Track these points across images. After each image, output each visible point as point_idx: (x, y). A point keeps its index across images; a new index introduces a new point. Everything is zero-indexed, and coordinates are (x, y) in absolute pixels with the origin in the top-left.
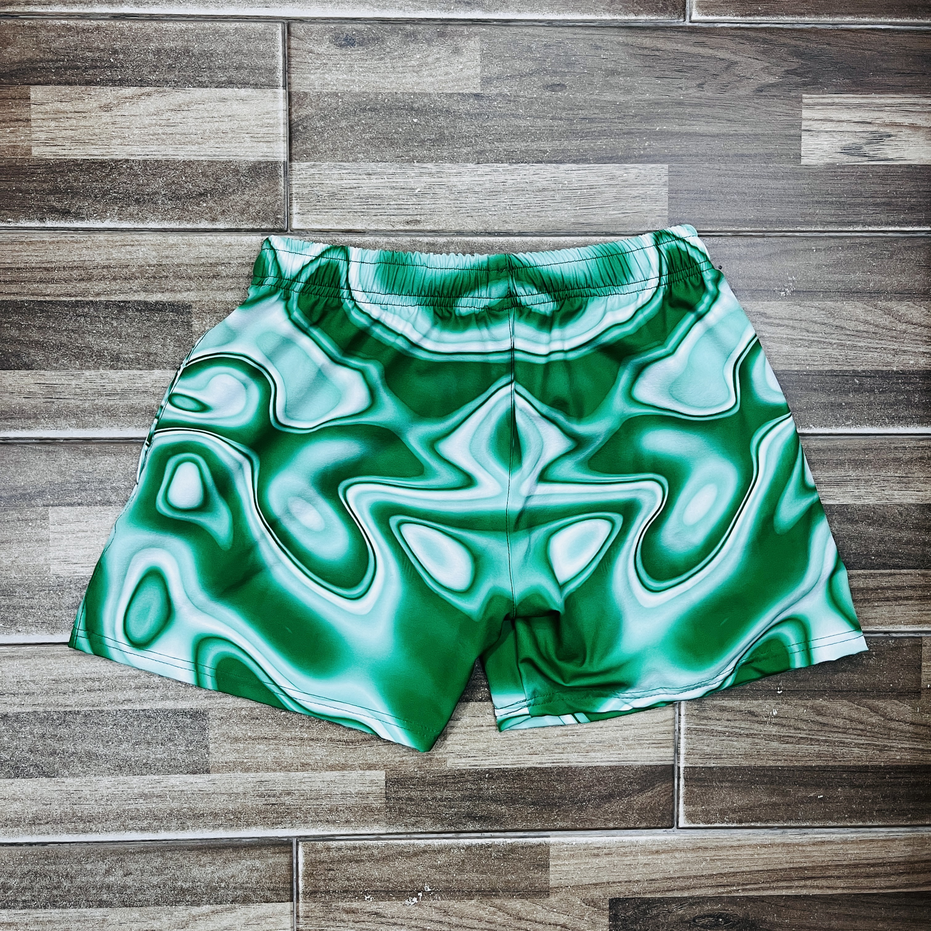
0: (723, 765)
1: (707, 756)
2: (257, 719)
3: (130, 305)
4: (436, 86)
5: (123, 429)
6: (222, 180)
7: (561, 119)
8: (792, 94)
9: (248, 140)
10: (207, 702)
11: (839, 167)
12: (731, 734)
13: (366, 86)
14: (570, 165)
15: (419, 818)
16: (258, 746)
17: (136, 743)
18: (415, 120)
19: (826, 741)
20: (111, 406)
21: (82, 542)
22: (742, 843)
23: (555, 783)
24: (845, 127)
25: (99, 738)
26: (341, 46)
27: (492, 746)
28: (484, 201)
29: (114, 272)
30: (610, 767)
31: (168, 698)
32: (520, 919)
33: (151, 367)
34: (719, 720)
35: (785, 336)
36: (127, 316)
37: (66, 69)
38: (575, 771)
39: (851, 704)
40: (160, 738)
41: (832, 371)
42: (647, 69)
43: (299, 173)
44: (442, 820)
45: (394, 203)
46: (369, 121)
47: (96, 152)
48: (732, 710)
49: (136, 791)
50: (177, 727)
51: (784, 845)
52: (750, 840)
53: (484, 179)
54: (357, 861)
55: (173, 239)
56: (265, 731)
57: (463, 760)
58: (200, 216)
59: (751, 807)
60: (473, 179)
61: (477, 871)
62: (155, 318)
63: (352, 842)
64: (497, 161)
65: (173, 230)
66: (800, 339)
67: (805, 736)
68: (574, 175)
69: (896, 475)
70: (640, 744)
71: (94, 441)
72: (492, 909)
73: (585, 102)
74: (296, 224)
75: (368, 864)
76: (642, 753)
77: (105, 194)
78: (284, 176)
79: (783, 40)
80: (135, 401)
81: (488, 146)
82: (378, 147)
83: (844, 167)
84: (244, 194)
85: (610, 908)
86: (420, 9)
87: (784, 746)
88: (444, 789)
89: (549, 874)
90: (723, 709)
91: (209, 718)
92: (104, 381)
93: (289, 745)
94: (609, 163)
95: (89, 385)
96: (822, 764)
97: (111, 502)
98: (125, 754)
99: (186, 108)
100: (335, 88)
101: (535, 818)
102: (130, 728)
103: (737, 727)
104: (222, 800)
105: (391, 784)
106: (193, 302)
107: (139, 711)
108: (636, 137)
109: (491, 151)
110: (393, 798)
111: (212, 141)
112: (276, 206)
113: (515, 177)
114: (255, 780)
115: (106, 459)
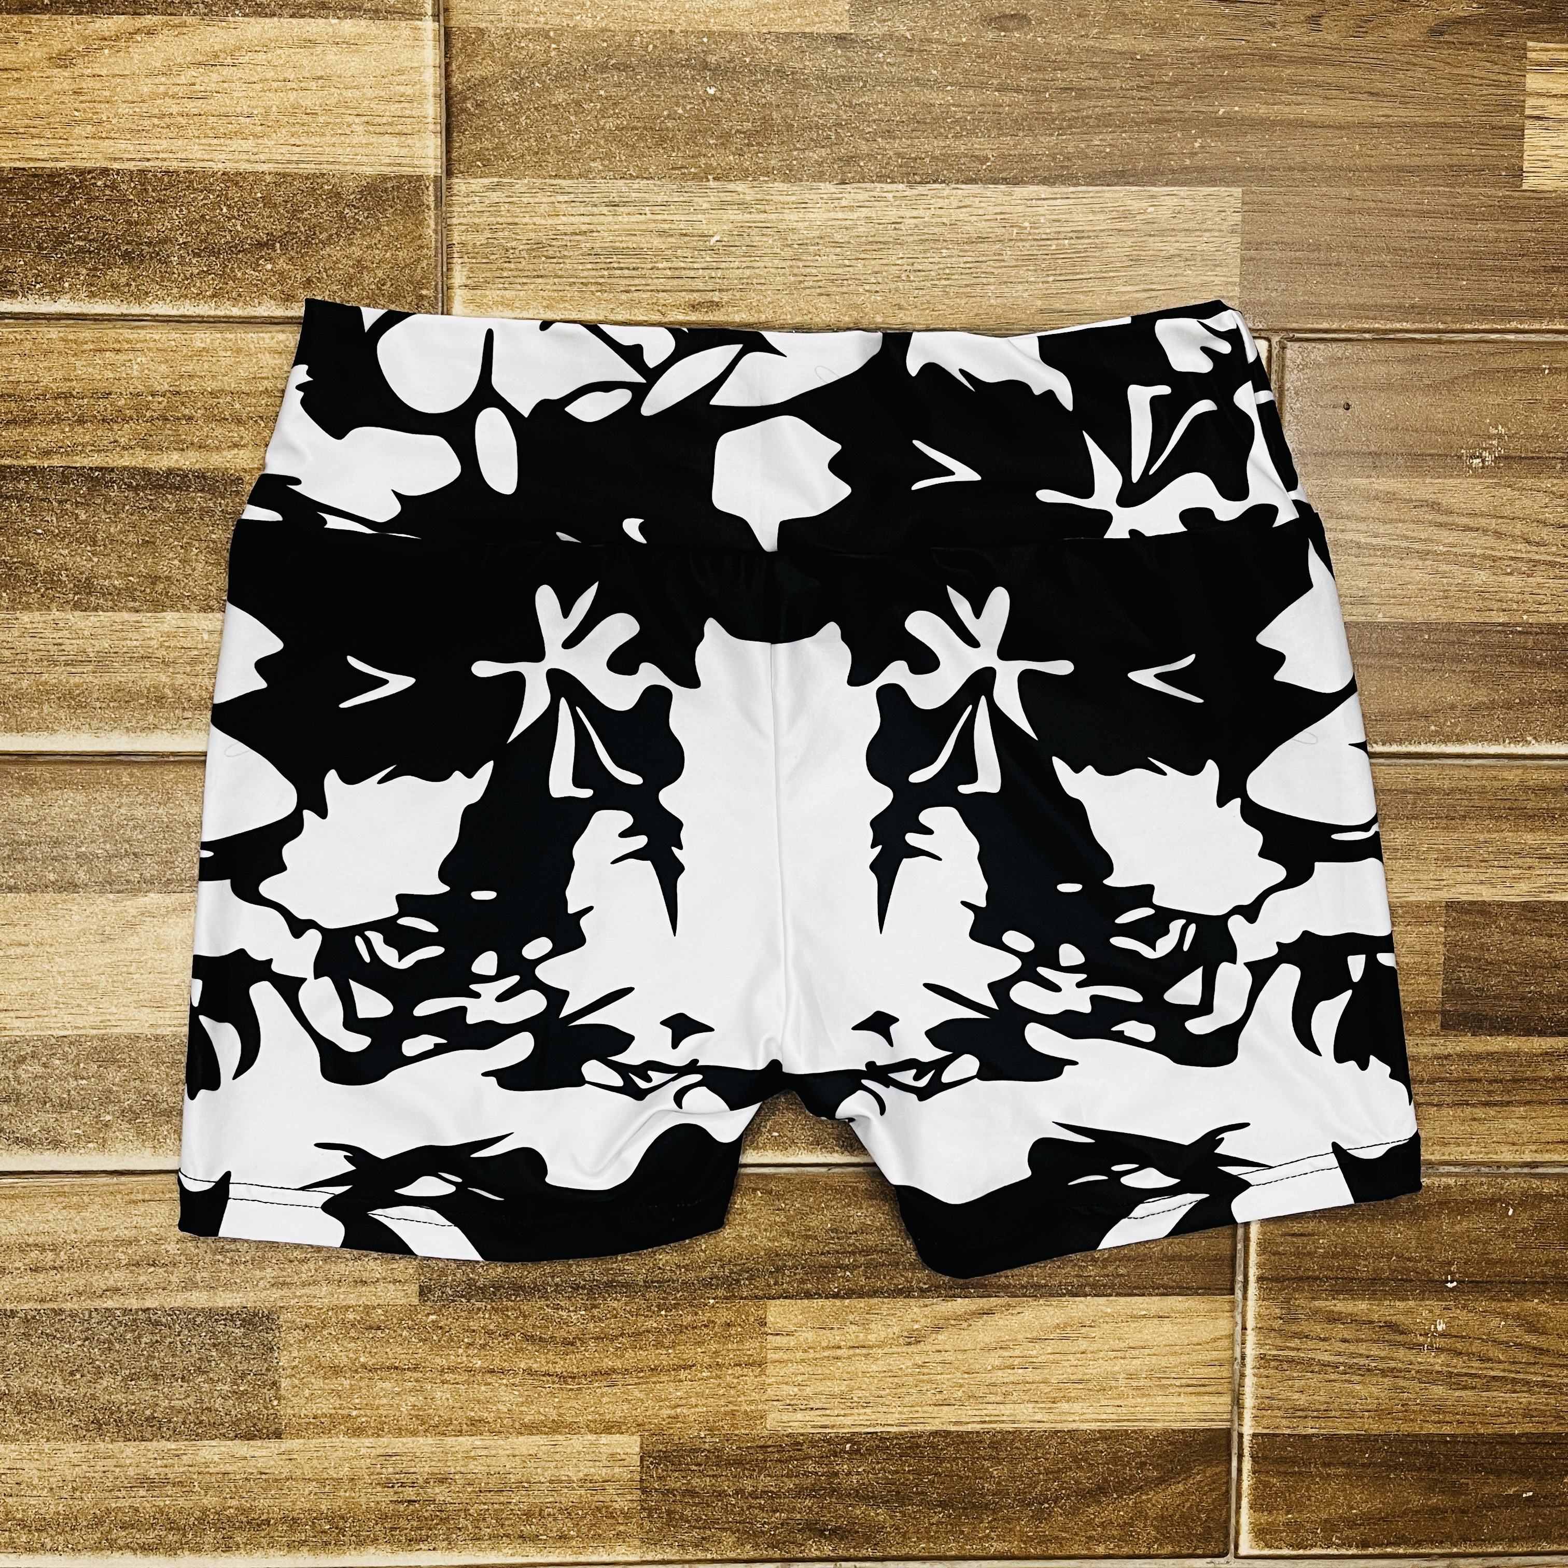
0: (1333, 1431)
1: (1300, 1413)
2: (379, 1328)
3: (113, 475)
4: (756, 18)
5: (102, 733)
6: (305, 215)
7: (1018, 90)
9: (360, 129)
10: (276, 1294)
12: (1351, 1369)
14: (1035, 188)
15: (708, 1532)
16: (380, 1384)
17: (131, 1377)
18: (711, 91)
19: (1544, 1384)
20: (77, 686)
21: (18, 966)
23: (987, 1464)
25: (52, 1366)
27: (859, 1388)
28: (853, 263)
29: (80, 406)
30: (1099, 1431)
31: (196, 1286)
33: (157, 606)
34: (1324, 1340)
35: (1478, 552)
36: (107, 500)
38: (1029, 1440)
40: (180, 1365)
43: (465, 200)
44: (756, 1535)
45: (665, 264)
46: (613, 91)
47: (40, 154)
48: (1355, 1320)
49: (131, 1472)
50: (214, 1345)
53: (856, 216)
55: (202, 338)
56: (396, 1353)
57: (800, 1416)
58: (259, 290)
59: (1388, 1515)
60: (832, 215)
62: (166, 505)
64: (882, 178)
65: (202, 320)
66: (1512, 558)
67: (1502, 1374)
68: (1043, 208)
70: (1162, 1387)
71: (40, 759)
73: (1070, 53)
76: (1165, 1404)
77: (60, 240)
78: (436, 208)
80: (123, 676)
81: (864, 147)
82: (634, 147)
84: (351, 245)
87: (1457, 1393)
88: (760, 1473)
90: (1333, 1318)
91: (279, 1327)
92: (60, 634)
93: (443, 1382)
94: (1116, 185)
95: (30, 643)
96: (1533, 1430)
97: (76, 886)
98: (107, 1397)
99: (229, 60)
100: (542, 19)
101: (946, 1533)
102: (117, 1346)
103: (1361, 1355)
104: (307, 1493)
105: (652, 1463)
106: (245, 471)
107: (137, 1312)
108: (1176, 129)
109: (871, 156)
110: (656, 1490)
111: (284, 131)
112: (419, 270)
113: (921, 212)
114: (374, 1452)
115: (65, 796)
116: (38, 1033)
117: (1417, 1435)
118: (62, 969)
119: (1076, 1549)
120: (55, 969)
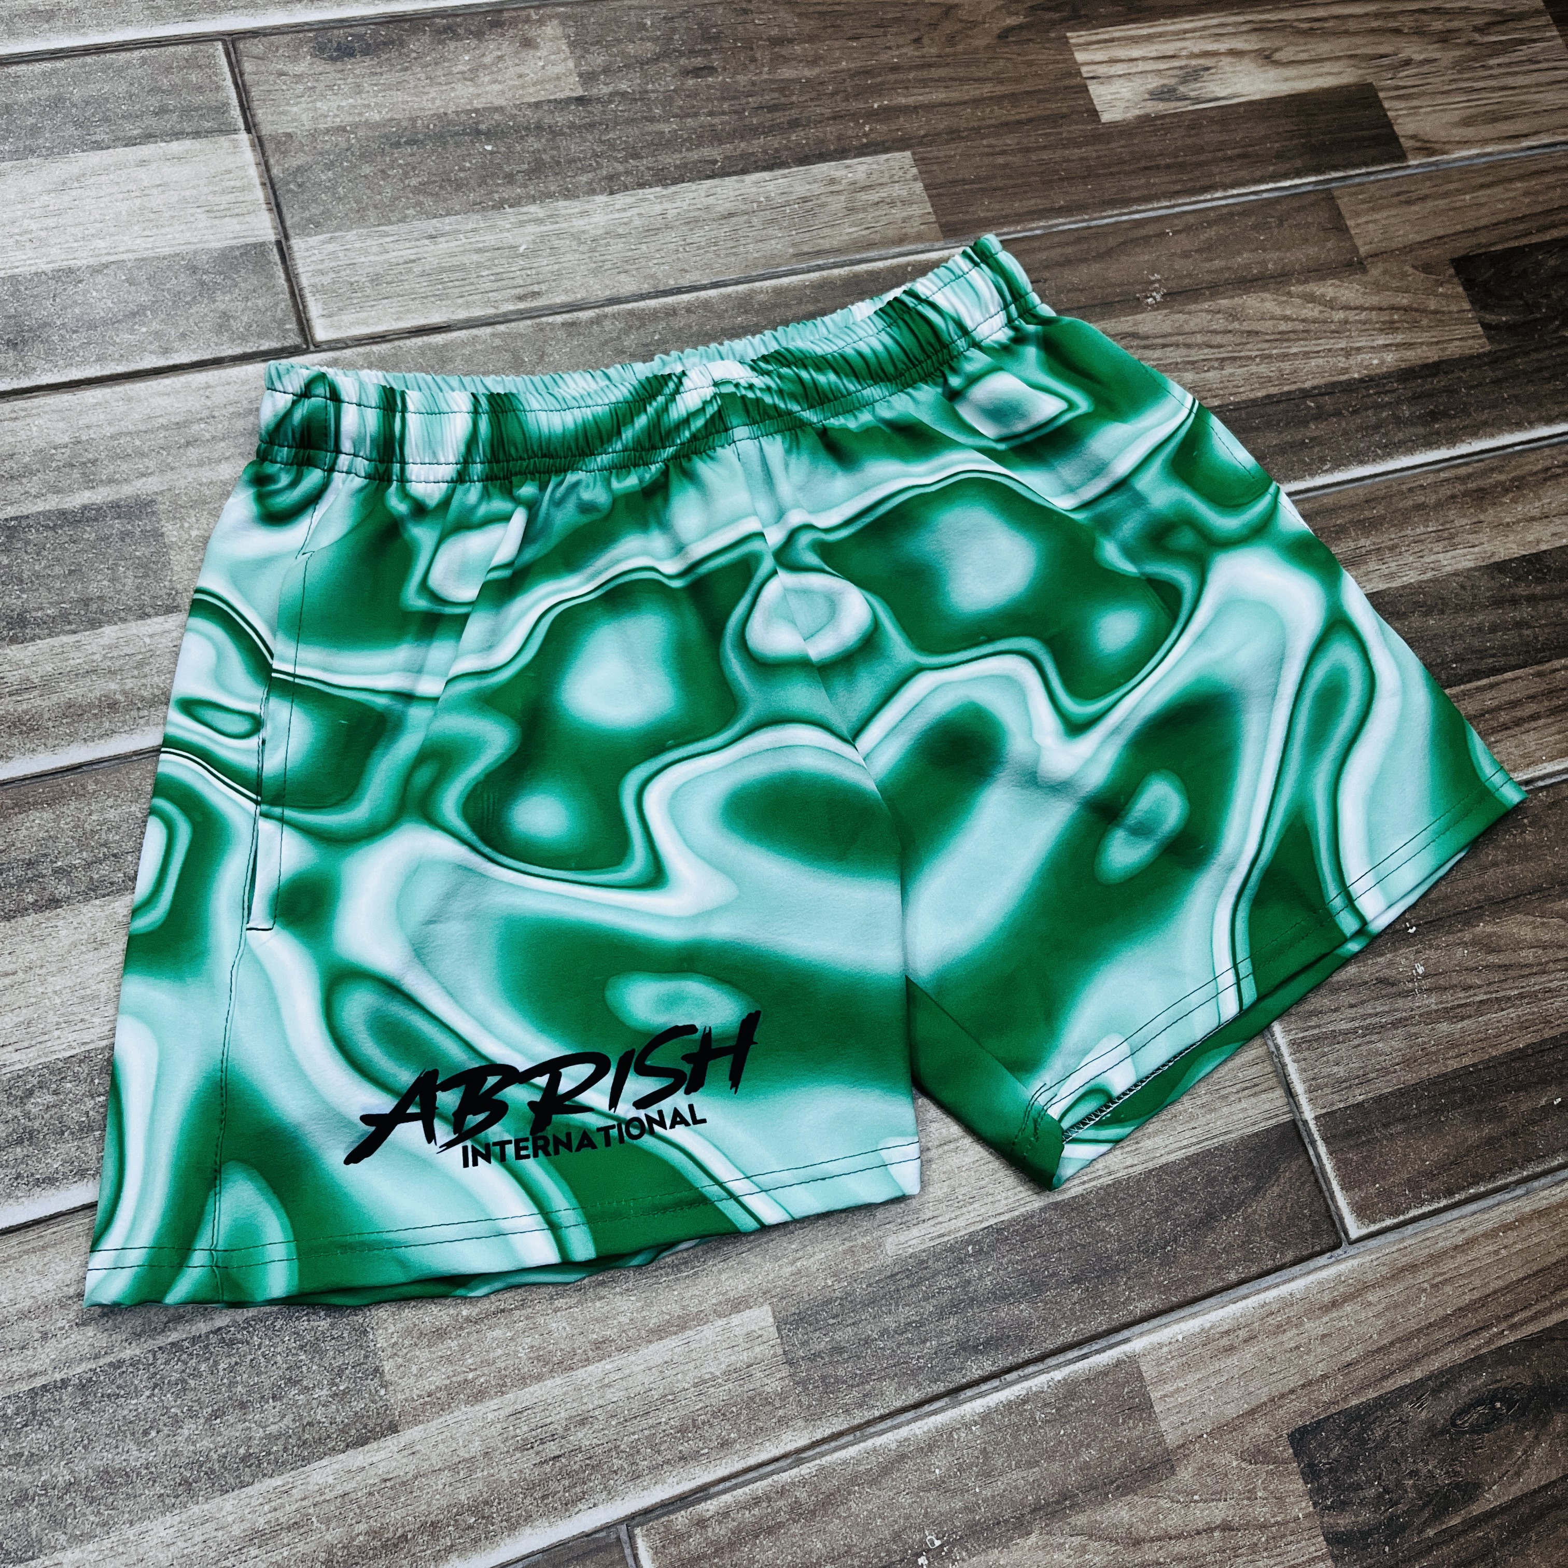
0: (1378, 1093)
1: (1344, 1085)
3: (30, 521)
4: (509, 95)
5: (59, 750)
6: (168, 286)
7: (724, 113)
8: (1053, 35)
9: (202, 216)
11: (1157, 118)
12: (1369, 1030)
13: (391, 110)
15: (868, 1387)
16: (490, 1334)
17: (215, 1415)
18: (489, 148)
19: (1521, 996)
20: (26, 712)
22: (1470, 1233)
23: (1102, 1224)
24: (1142, 66)
26: (333, 59)
30: (1187, 1158)
32: (1137, 1542)
33: (94, 624)
34: (1335, 1010)
36: (27, 542)
38: (1129, 1188)
39: (1531, 918)
40: (267, 1384)
41: (1268, 396)
42: (829, 30)
43: (307, 254)
44: (914, 1373)
45: (487, 272)
46: (410, 159)
48: (1350, 985)
49: (236, 1530)
51: (1539, 1214)
52: (1480, 1223)
54: (770, 1531)
55: (93, 396)
57: (917, 1231)
58: (140, 349)
59: (1456, 1157)
60: (611, 216)
61: (1018, 1466)
62: (86, 536)
63: (746, 1489)
64: (641, 186)
66: (1204, 360)
67: (1485, 997)
68: (771, 186)
69: (1429, 529)
70: (1224, 1097)
72: (1076, 1540)
73: (753, 85)
74: (321, 333)
75: (795, 1529)
76: (1231, 1114)
78: (282, 263)
80: (73, 692)
81: (620, 168)
82: (437, 194)
83: (1164, 117)
84: (214, 301)
85: (1296, 1454)
87: (1460, 1026)
88: (897, 1305)
89: (1155, 1421)
94: (819, 162)
96: (1533, 1040)
97: (58, 901)
98: (192, 1448)
99: (76, 185)
100: (338, 120)
101: (1090, 1308)
102: (192, 1383)
103: (1371, 1015)
104: (441, 1487)
105: (790, 1330)
106: (156, 493)
107: (207, 1336)
108: (849, 121)
109: (628, 173)
110: (803, 1358)
111: (136, 228)
112: (279, 311)
113: (678, 204)
114: (503, 1413)
115: (31, 818)
116: (42, 1061)
117: (1444, 1075)
118: (58, 988)
119: (1212, 1283)
120: (49, 990)
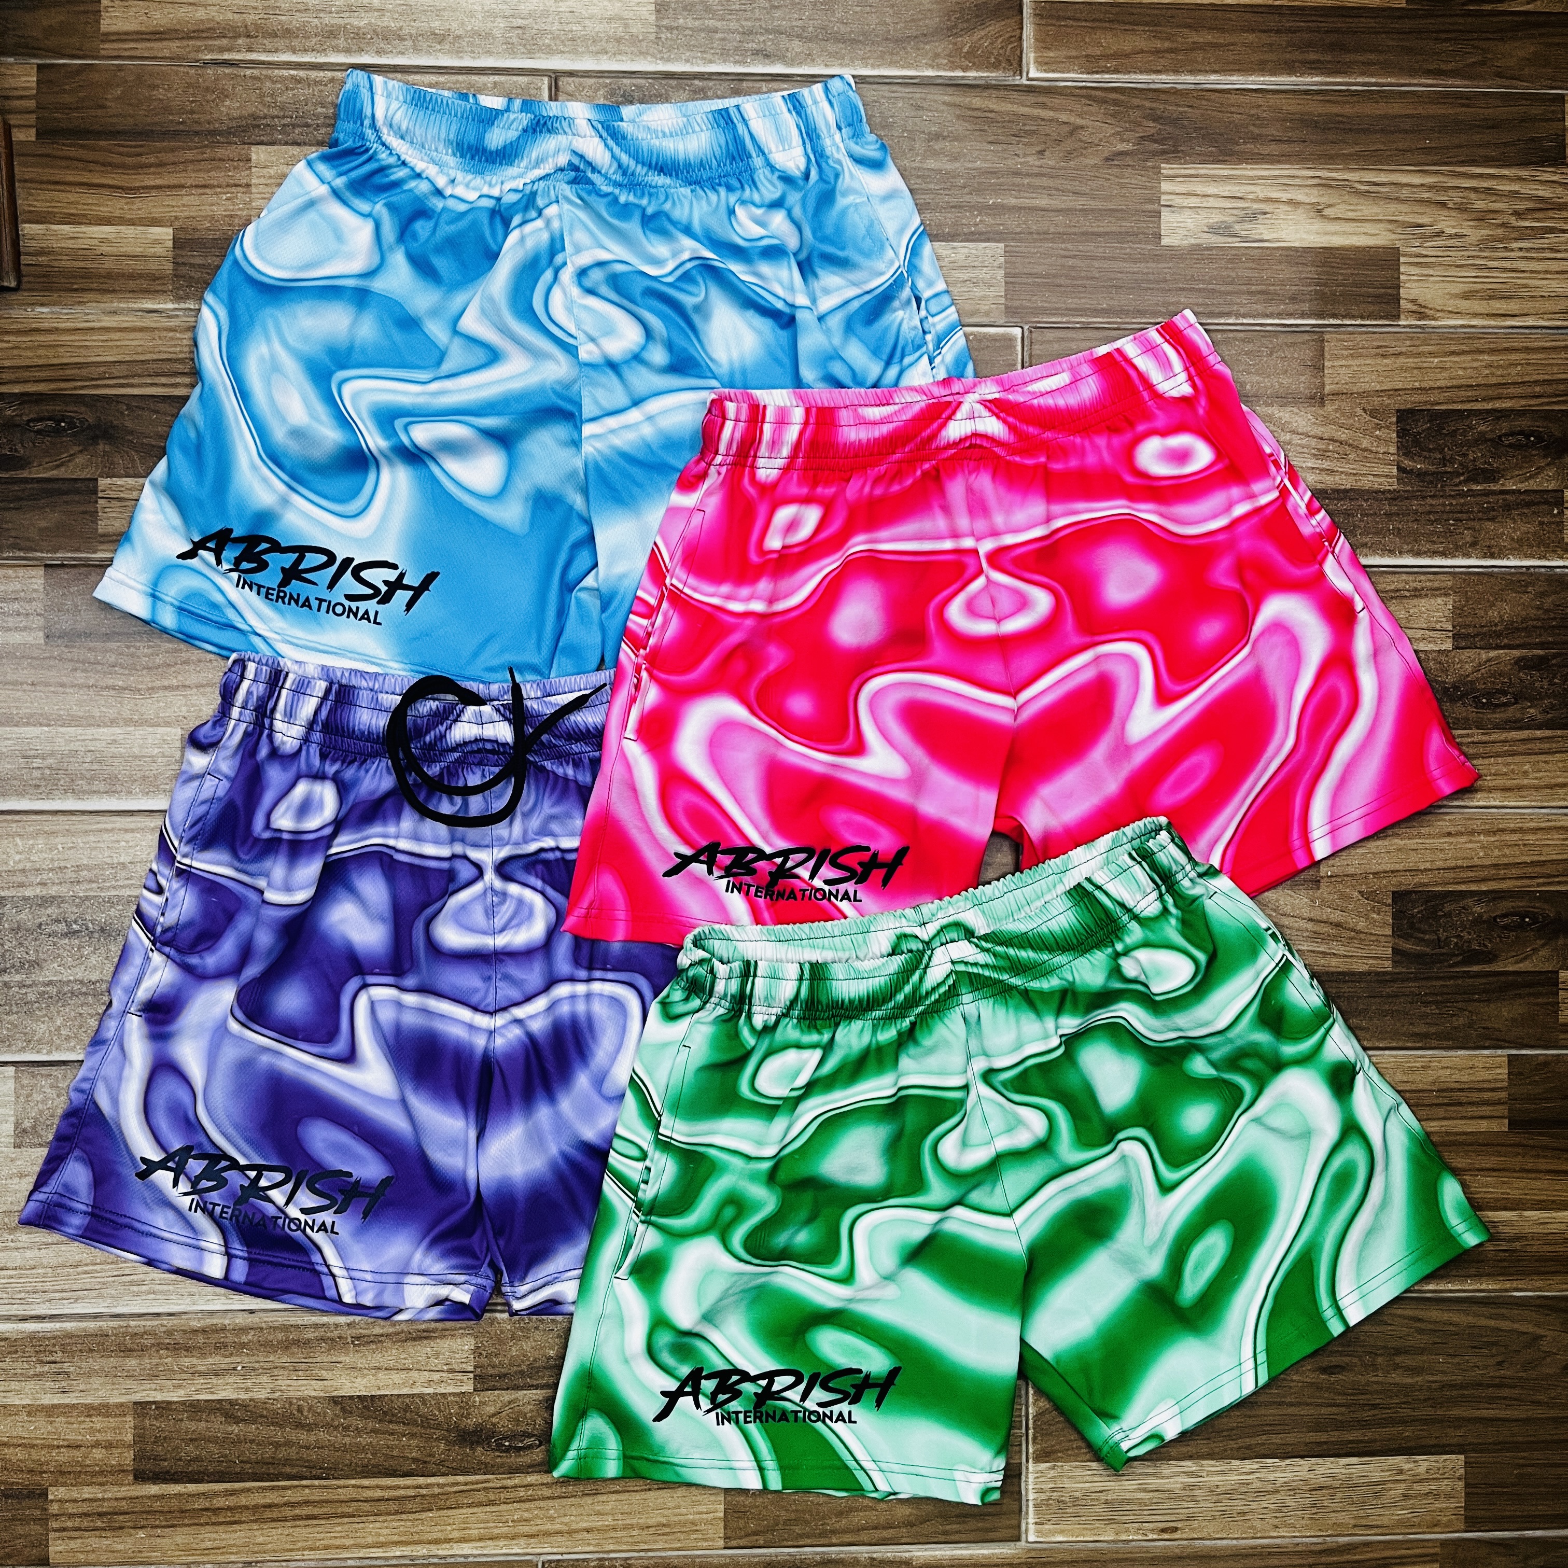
11: (1207, 249)
24: (1212, 202)
37: (294, 126)
42: (977, 133)
79: (1136, 102)
83: (1212, 249)
86: (711, 62)
108: (966, 211)
